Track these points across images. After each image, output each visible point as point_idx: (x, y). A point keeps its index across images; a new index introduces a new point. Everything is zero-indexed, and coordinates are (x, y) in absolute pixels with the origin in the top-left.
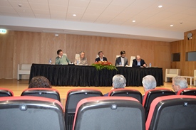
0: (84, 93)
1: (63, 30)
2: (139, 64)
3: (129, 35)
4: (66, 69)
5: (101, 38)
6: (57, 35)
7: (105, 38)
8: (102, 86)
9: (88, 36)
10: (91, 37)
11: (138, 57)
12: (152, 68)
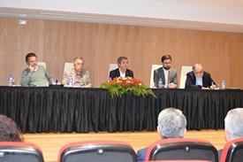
0: (95, 150)
1: (38, 12)
2: (199, 82)
3: (177, 22)
4: (46, 97)
5: (117, 27)
6: (24, 22)
7: (127, 27)
8: (123, 131)
9: (91, 25)
10: (97, 25)
11: (199, 67)
12: (227, 91)
